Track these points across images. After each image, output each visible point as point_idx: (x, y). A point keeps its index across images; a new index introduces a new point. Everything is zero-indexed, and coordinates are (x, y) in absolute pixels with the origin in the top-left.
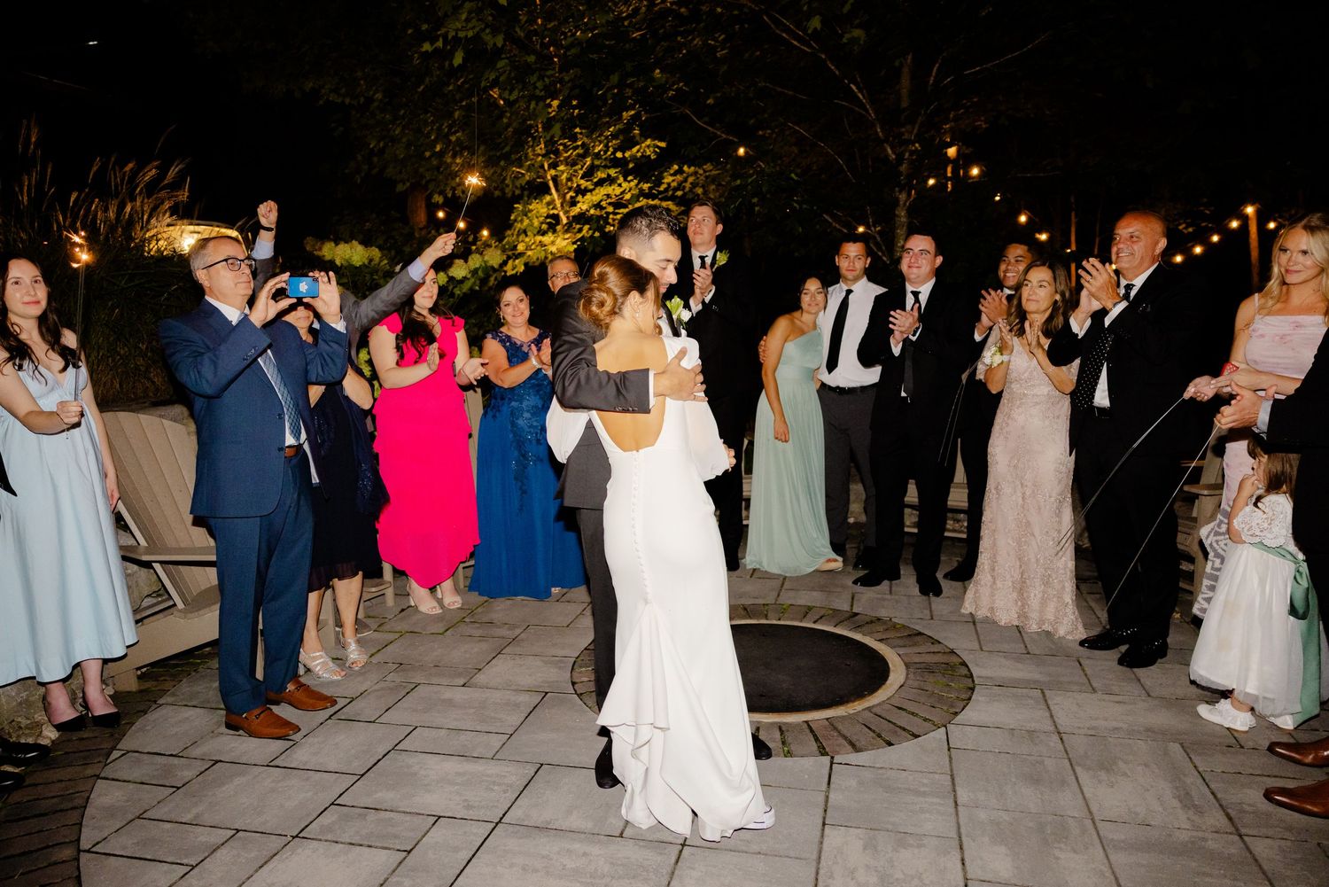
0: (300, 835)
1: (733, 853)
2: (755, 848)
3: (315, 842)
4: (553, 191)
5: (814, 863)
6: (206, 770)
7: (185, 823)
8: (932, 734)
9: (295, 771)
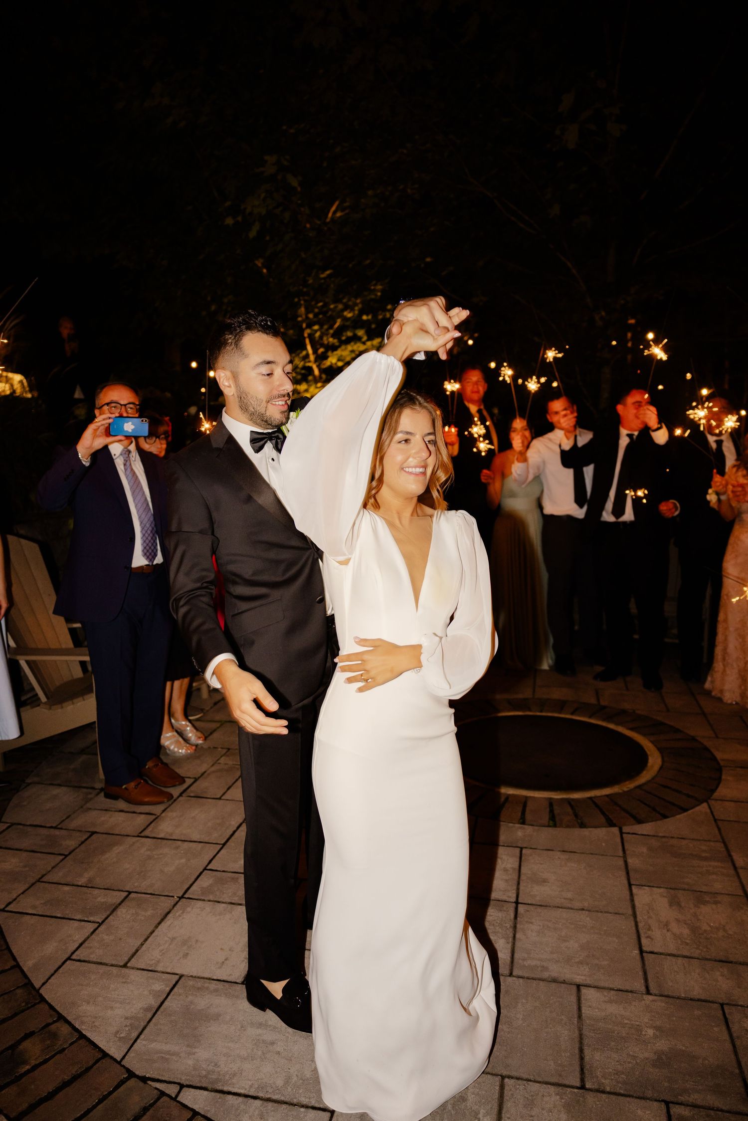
0: (186, 896)
1: (561, 909)
2: (577, 905)
3: (200, 903)
4: (309, 348)
5: (632, 918)
6: (86, 840)
7: (81, 886)
8: (697, 808)
9: (165, 841)
